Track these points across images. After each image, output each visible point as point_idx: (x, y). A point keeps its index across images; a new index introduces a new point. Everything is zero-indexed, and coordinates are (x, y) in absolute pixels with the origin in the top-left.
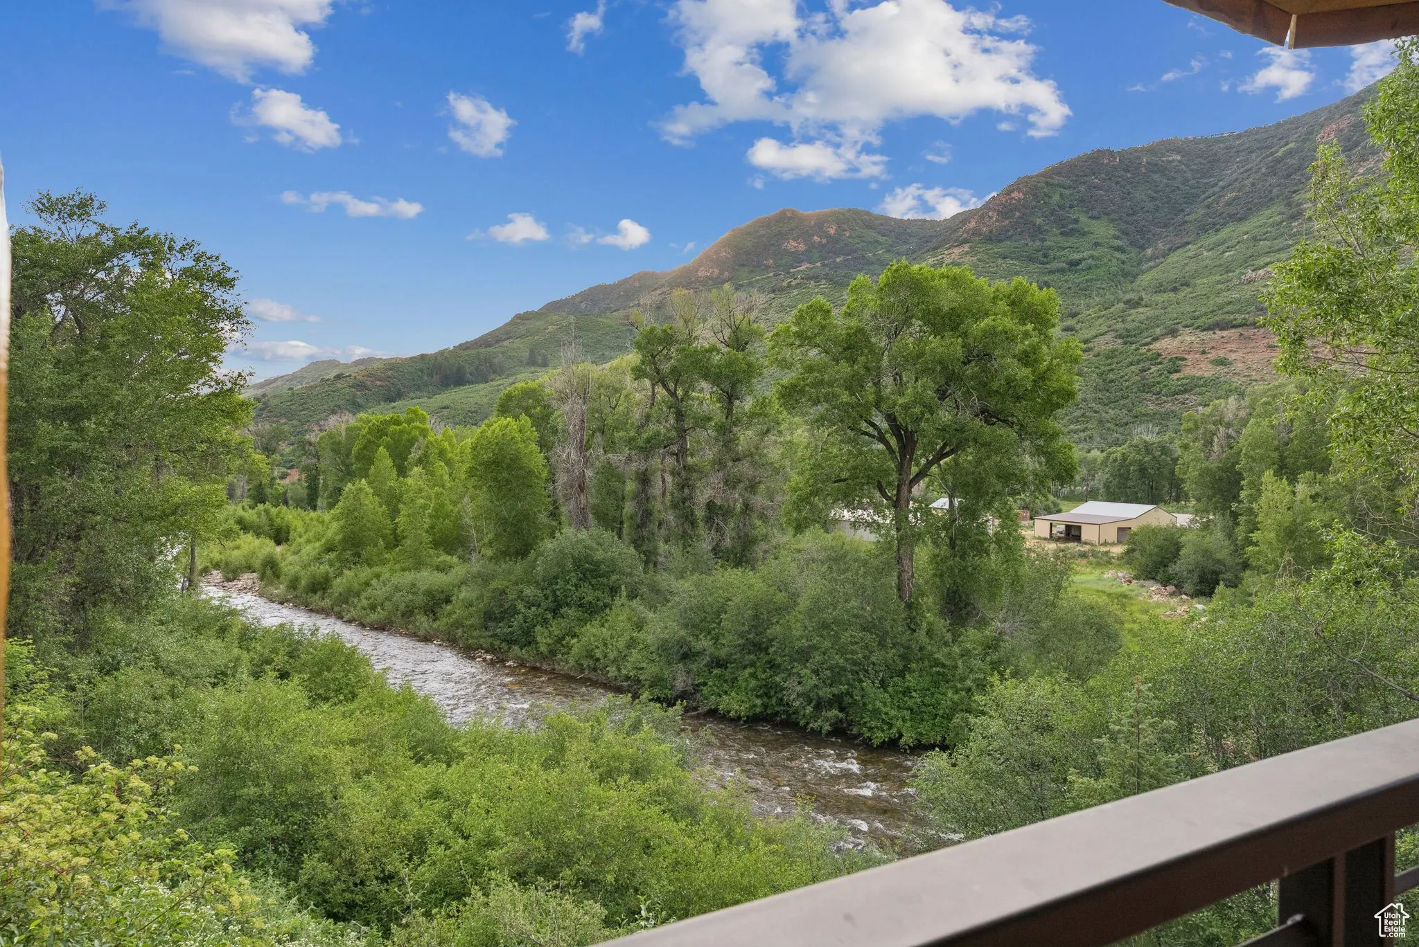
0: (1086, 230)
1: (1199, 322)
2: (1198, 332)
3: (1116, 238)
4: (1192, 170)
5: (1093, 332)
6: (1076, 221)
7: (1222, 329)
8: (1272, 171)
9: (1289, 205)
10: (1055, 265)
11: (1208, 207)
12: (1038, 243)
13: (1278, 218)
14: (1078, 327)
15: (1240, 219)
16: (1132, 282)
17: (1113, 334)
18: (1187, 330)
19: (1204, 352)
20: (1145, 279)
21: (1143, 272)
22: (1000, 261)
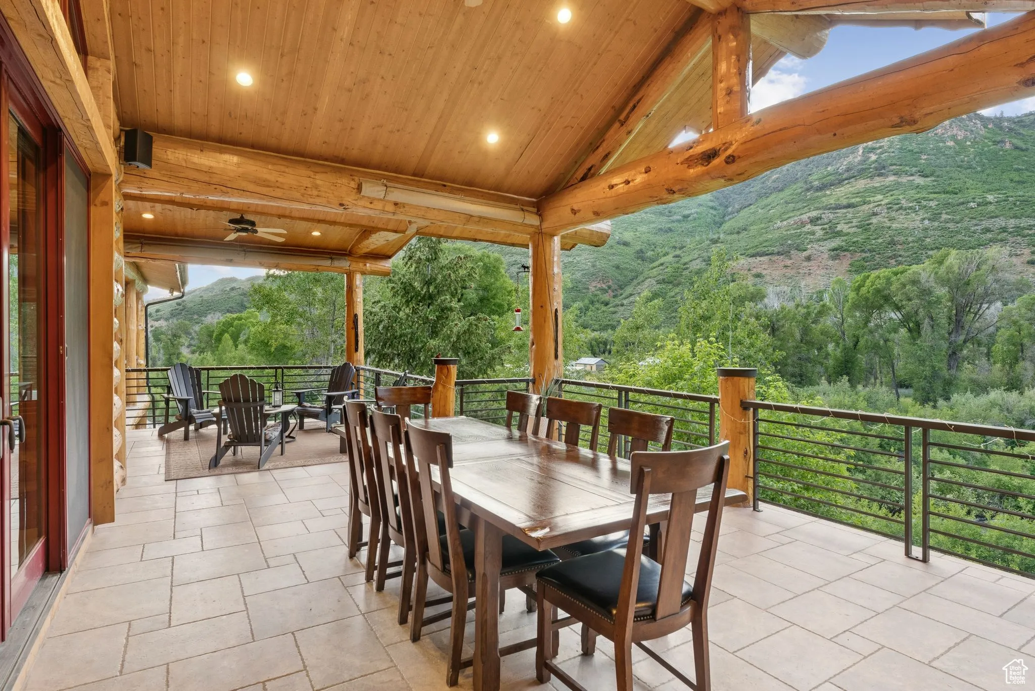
1: (749, 252)
2: (747, 258)
5: (690, 258)
7: (760, 256)
10: (676, 217)
11: (763, 183)
13: (800, 191)
14: (682, 255)
15: (780, 191)
16: (718, 228)
17: (701, 259)
18: (742, 257)
19: (749, 270)
20: (726, 226)
21: (725, 222)
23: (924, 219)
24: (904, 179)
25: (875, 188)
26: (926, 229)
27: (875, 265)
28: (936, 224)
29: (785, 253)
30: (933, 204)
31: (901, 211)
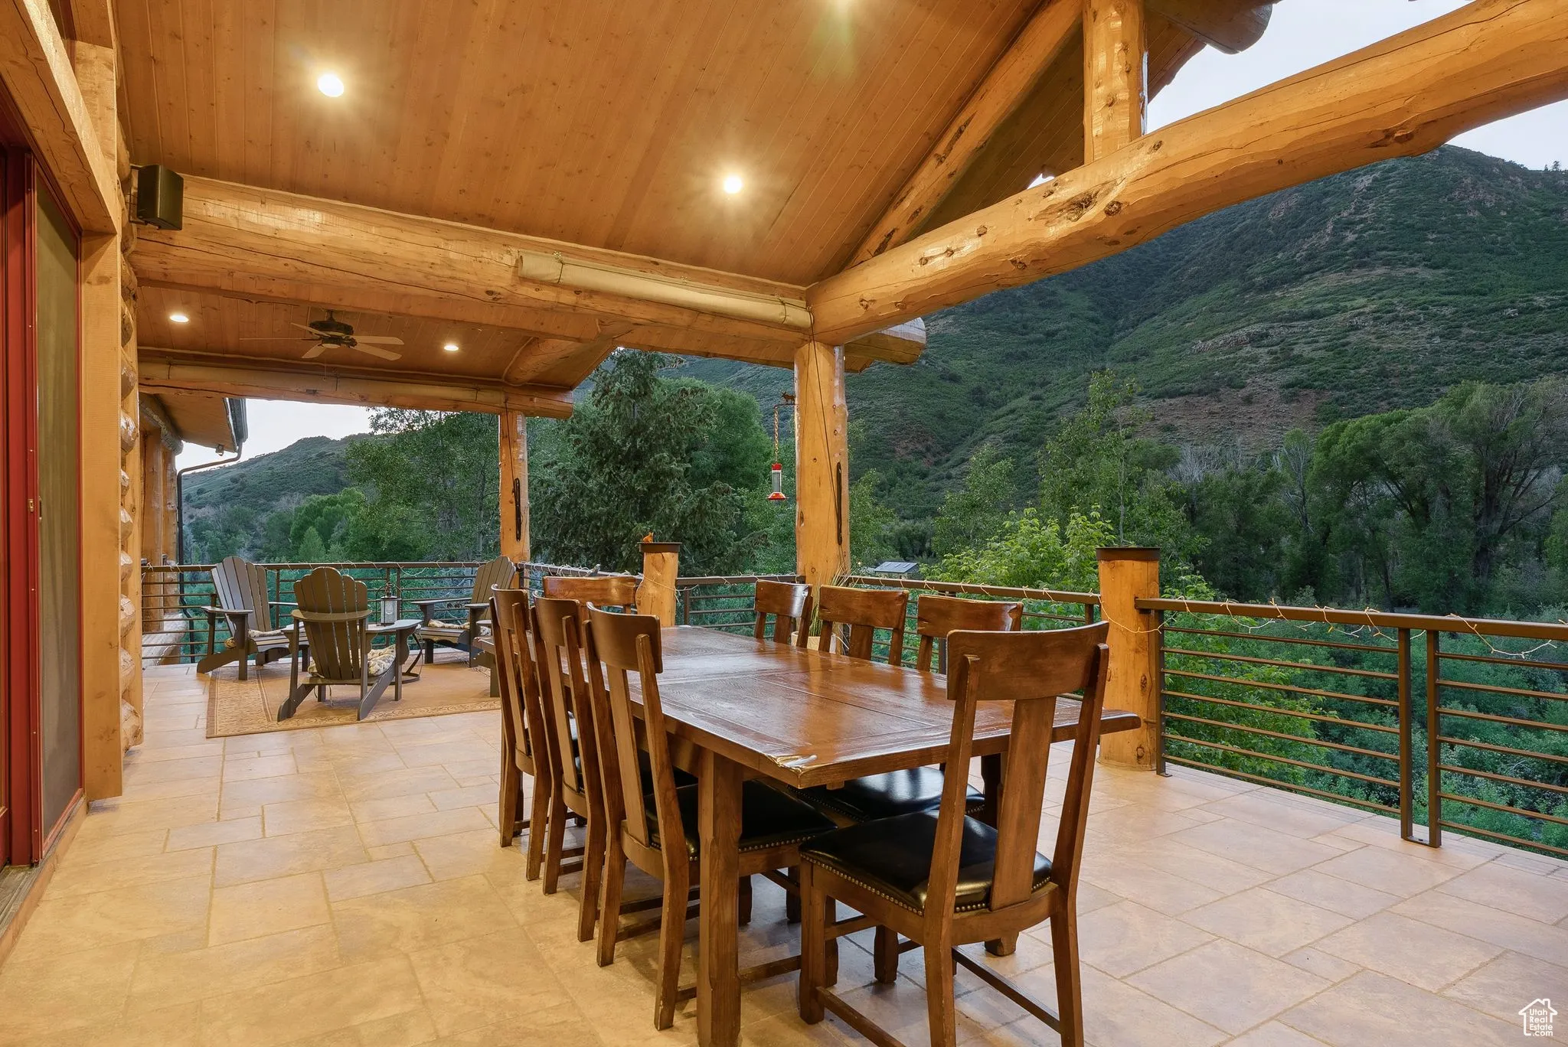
0: (1063, 302)
1: (1152, 391)
2: (1150, 400)
3: (1091, 309)
4: (1163, 244)
5: (1058, 401)
6: (1054, 293)
7: (1171, 397)
8: (1230, 246)
9: (1242, 278)
10: (1032, 336)
11: (1174, 279)
12: (1018, 315)
13: (1233, 291)
14: (1045, 396)
15: (1200, 292)
16: (1103, 352)
18: (1141, 398)
19: (1153, 419)
20: (1115, 349)
21: (1114, 342)
22: (982, 333)
23: (1433, 335)
24: (1401, 272)
25: (1355, 286)
26: (1435, 352)
27: (1355, 410)
28: (1453, 343)
29: (1212, 392)
30: (1447, 311)
31: (1395, 324)
